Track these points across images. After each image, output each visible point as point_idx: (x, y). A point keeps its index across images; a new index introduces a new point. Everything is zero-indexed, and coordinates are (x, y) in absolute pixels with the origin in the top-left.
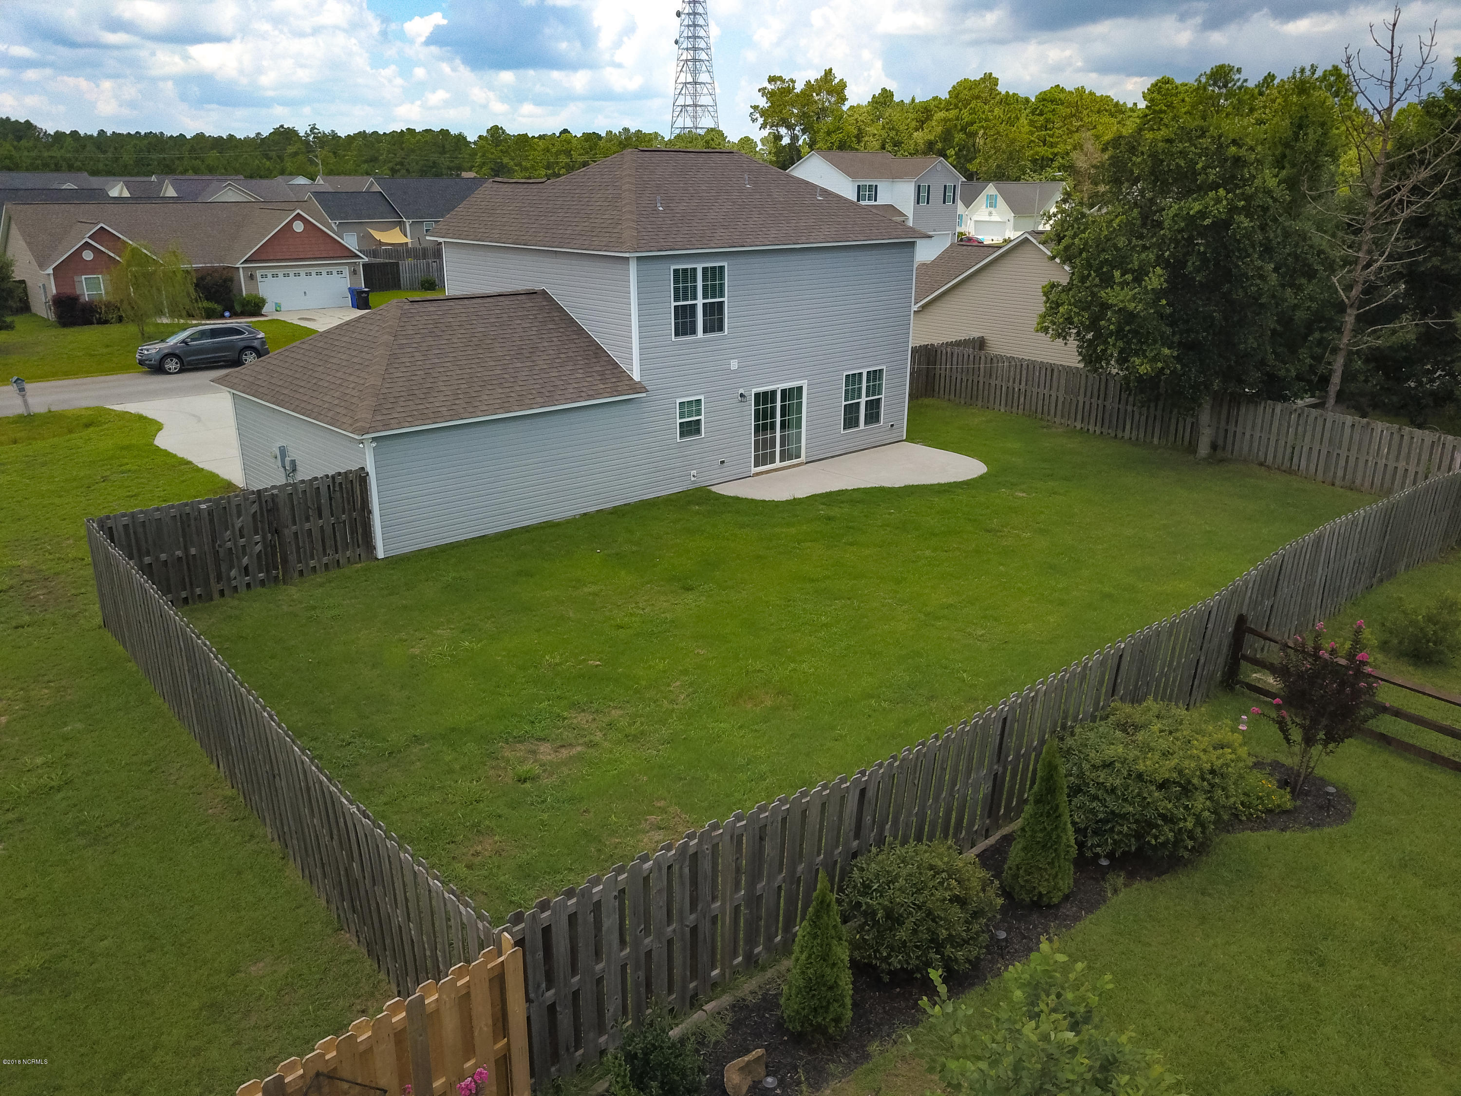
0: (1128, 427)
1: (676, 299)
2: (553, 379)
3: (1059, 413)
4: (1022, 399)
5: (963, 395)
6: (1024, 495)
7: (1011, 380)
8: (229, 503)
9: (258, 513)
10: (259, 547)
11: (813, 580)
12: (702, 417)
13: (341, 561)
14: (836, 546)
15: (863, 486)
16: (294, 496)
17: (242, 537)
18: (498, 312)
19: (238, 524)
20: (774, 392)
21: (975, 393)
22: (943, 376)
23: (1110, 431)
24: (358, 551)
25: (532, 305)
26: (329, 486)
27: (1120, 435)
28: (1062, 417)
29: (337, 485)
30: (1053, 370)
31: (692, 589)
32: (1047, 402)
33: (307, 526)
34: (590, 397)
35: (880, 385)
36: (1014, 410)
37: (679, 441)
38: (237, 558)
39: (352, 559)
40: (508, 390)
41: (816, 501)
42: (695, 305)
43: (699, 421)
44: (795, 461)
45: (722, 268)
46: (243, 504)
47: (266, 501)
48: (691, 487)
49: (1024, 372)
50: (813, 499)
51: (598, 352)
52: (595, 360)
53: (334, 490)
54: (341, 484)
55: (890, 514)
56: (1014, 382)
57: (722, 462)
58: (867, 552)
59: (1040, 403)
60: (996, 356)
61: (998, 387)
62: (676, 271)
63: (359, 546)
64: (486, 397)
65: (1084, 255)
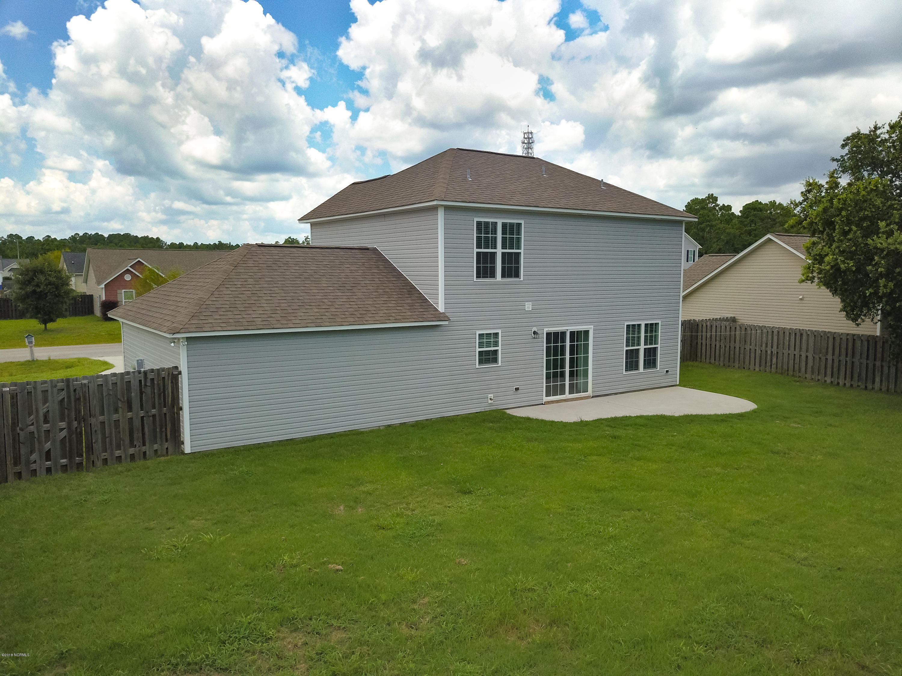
0: (878, 379)
1: (479, 246)
2: (366, 306)
3: (809, 370)
4: (774, 360)
5: (722, 359)
6: (799, 426)
7: (764, 345)
8: (35, 388)
9: (66, 400)
10: (64, 433)
11: (599, 490)
12: (499, 348)
13: (148, 453)
14: (622, 460)
15: (645, 414)
16: (104, 388)
17: (46, 421)
18: (332, 258)
19: (42, 411)
20: (563, 334)
21: (732, 356)
22: (704, 343)
23: (860, 384)
24: (166, 445)
25: (362, 256)
26: (140, 381)
27: (870, 386)
28: (813, 373)
29: (149, 380)
30: (801, 335)
31: (470, 492)
32: (797, 360)
33: (115, 417)
34: (397, 321)
35: (656, 336)
36: (768, 369)
37: (477, 367)
38: (40, 442)
39: (159, 453)
40: (324, 310)
41: (602, 424)
42: (495, 253)
43: (496, 352)
44: (582, 394)
45: (519, 225)
46: (50, 390)
47: (75, 390)
48: (487, 409)
49: (775, 338)
50: (599, 422)
51: (411, 290)
52: (407, 296)
53: (146, 385)
54: (152, 380)
55: (673, 436)
56: (766, 347)
57: (517, 389)
58: (655, 466)
59: (791, 362)
60: (750, 326)
61: (753, 351)
62: (479, 224)
63: (167, 441)
64: (302, 314)
65: (844, 213)
